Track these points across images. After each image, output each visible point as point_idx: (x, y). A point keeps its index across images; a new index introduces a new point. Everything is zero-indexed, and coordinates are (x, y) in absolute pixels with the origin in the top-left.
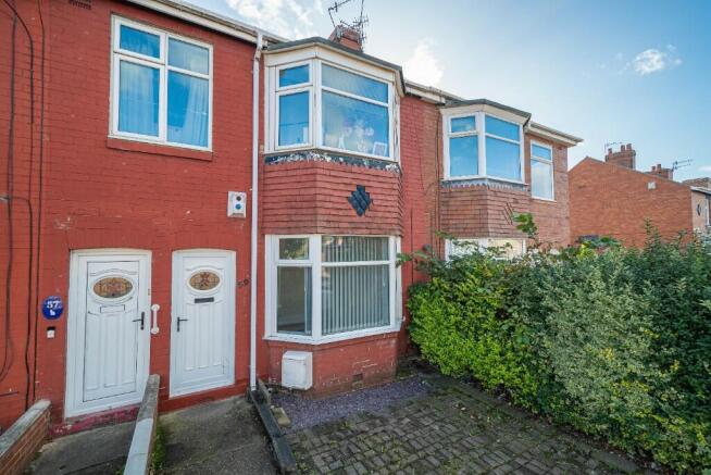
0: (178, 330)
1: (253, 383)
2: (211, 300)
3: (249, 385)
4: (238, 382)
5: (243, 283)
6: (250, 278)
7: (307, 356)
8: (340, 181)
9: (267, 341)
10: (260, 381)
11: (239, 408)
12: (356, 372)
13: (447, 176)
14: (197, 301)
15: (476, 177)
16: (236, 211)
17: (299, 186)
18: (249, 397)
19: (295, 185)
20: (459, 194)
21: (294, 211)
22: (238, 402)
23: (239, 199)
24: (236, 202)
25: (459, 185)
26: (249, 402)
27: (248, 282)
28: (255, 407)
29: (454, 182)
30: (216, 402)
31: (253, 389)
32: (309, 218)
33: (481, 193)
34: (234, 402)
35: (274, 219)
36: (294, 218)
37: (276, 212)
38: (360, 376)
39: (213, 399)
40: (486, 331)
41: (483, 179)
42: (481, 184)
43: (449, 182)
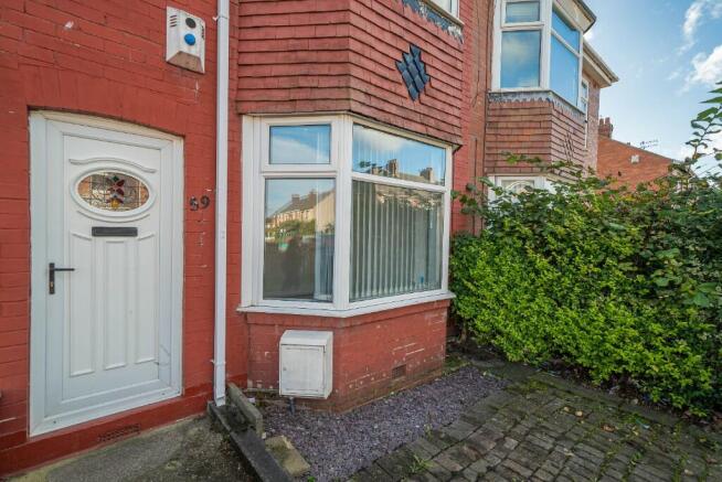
0: (52, 291)
1: (220, 392)
2: (131, 232)
3: (212, 395)
4: (189, 391)
5: (199, 203)
6: (214, 194)
7: (325, 339)
8: (385, 25)
9: (245, 315)
10: (233, 387)
11: (195, 445)
12: (397, 364)
13: (496, 86)
14: (98, 232)
15: (537, 89)
16: (185, 48)
17: (314, 19)
18: (214, 417)
19: (306, 19)
20: (512, 113)
21: (303, 69)
22: (193, 432)
23: (191, 23)
24: (184, 30)
25: (514, 100)
26: (215, 428)
27: (209, 202)
28: (230, 441)
29: (506, 94)
30: (145, 435)
31: (220, 403)
32: (334, 82)
33: (544, 111)
34: (184, 430)
35: (260, 83)
36: (303, 82)
37: (266, 71)
38: (401, 370)
39: (138, 428)
40: (607, 291)
41: (547, 92)
42: (544, 98)
43: (500, 93)
